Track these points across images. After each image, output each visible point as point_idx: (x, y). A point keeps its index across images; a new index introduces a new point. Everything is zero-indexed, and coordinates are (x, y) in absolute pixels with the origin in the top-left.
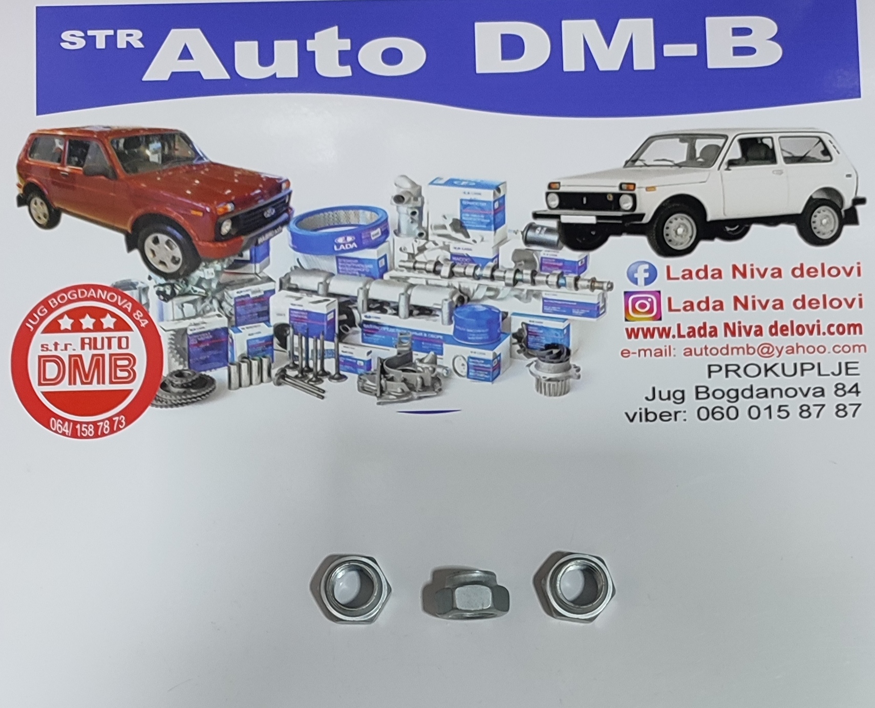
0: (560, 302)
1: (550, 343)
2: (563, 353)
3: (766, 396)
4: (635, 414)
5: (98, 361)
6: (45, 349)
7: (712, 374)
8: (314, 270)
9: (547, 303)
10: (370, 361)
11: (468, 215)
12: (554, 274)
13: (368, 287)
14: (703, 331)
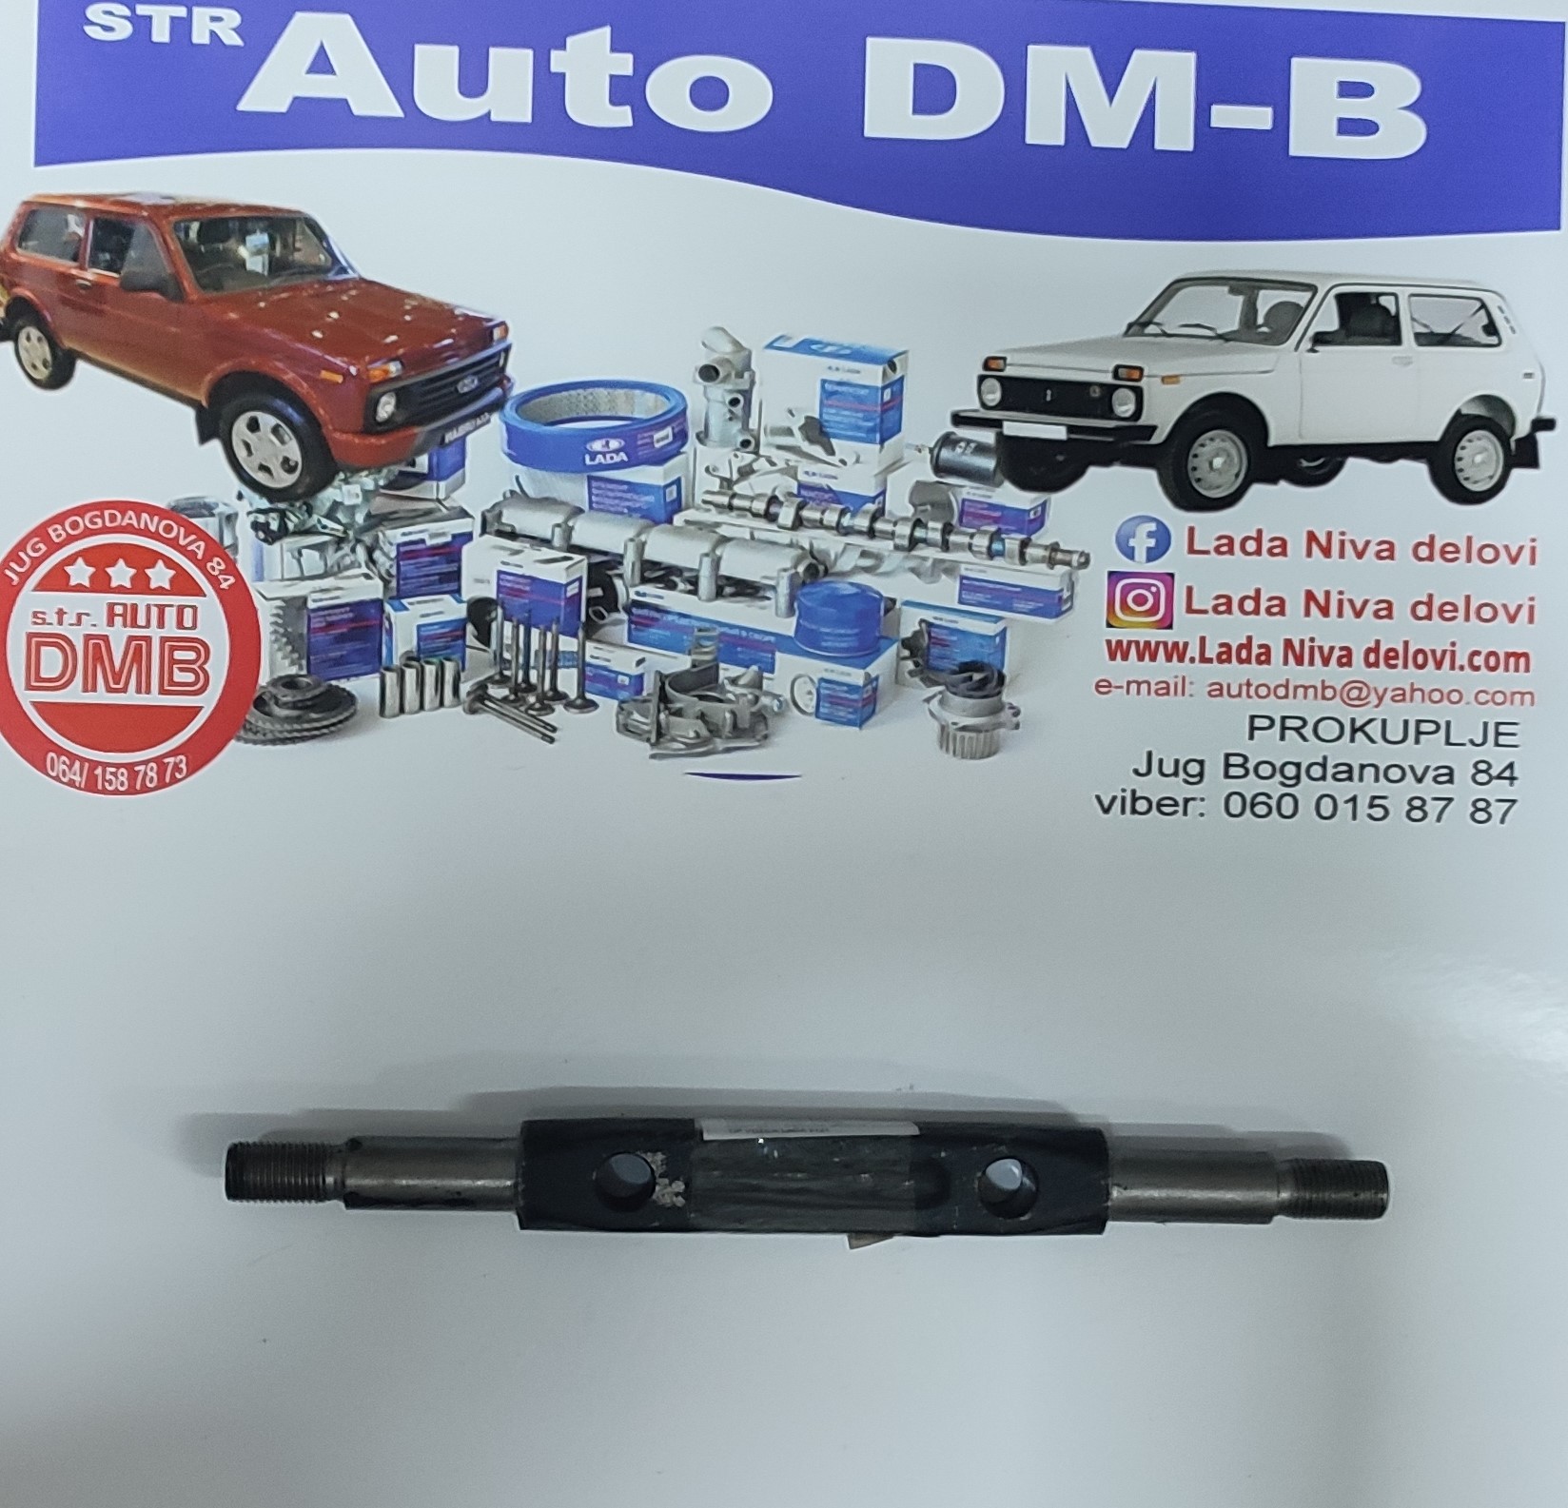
0: (991, 586)
1: (967, 660)
2: (990, 682)
3: (1350, 778)
4: (1114, 799)
5: (138, 649)
6: (39, 621)
7: (1256, 733)
8: (547, 499)
9: (968, 586)
10: (641, 677)
11: (833, 411)
12: (985, 532)
13: (643, 538)
14: (1245, 652)
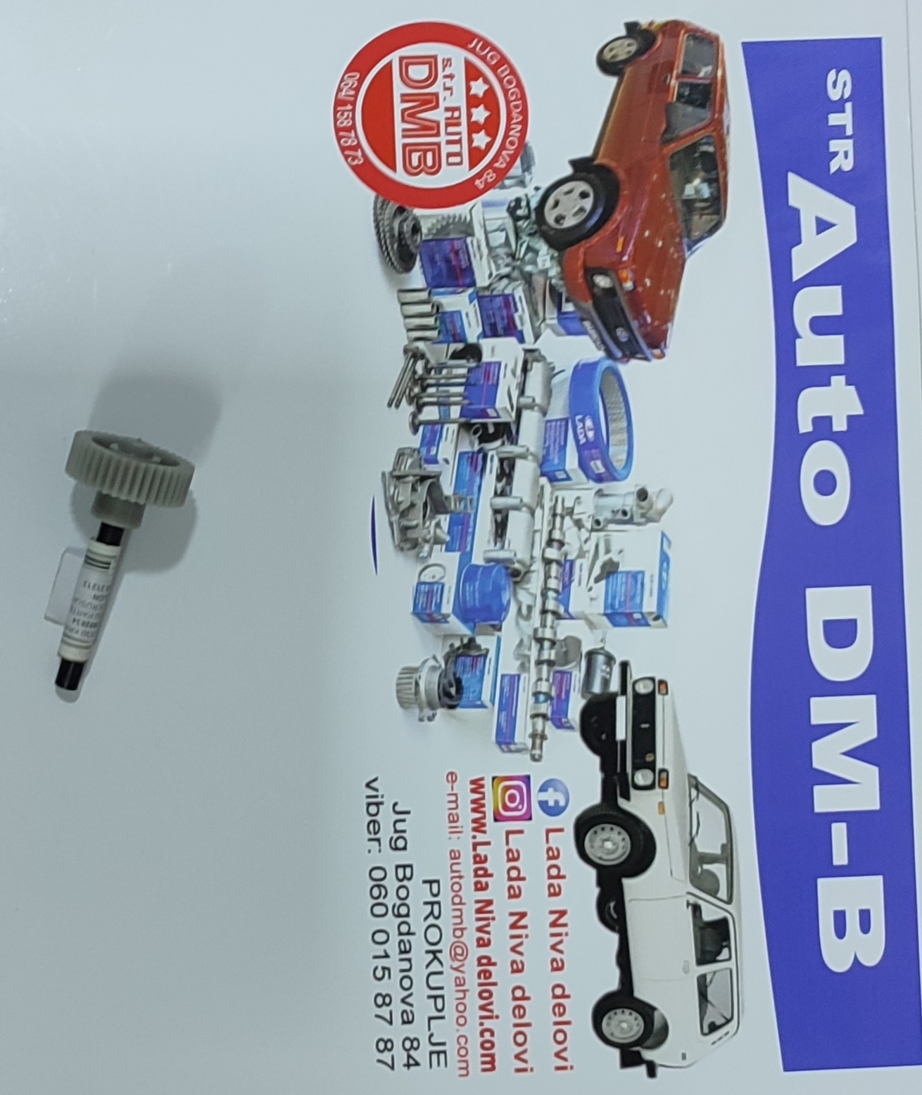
0: (515, 696)
1: (463, 683)
2: (451, 700)
3: (401, 952)
4: (376, 790)
5: (431, 128)
6: (445, 62)
7: (427, 886)
8: (550, 391)
9: (514, 680)
10: (435, 461)
11: (624, 580)
12: (550, 689)
13: (530, 458)
14: (482, 872)
